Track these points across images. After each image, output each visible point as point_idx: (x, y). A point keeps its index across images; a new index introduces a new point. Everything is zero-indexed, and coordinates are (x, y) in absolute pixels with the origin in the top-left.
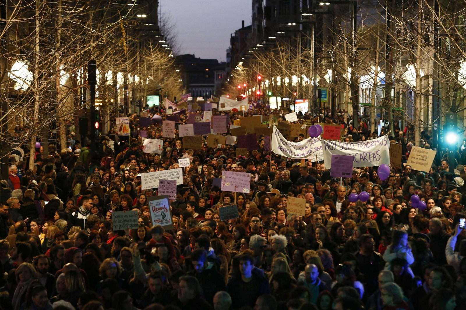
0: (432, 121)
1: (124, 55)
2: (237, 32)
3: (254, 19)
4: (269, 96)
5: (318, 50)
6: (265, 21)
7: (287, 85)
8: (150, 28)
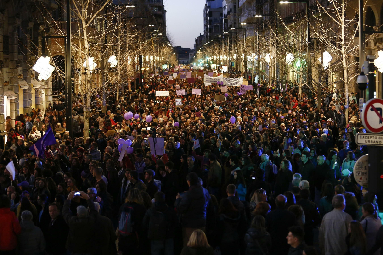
0: (276, 77)
1: (153, 51)
2: (198, 37)
3: (205, 33)
4: (211, 64)
5: (230, 46)
6: (209, 33)
7: (218, 59)
8: (163, 39)
